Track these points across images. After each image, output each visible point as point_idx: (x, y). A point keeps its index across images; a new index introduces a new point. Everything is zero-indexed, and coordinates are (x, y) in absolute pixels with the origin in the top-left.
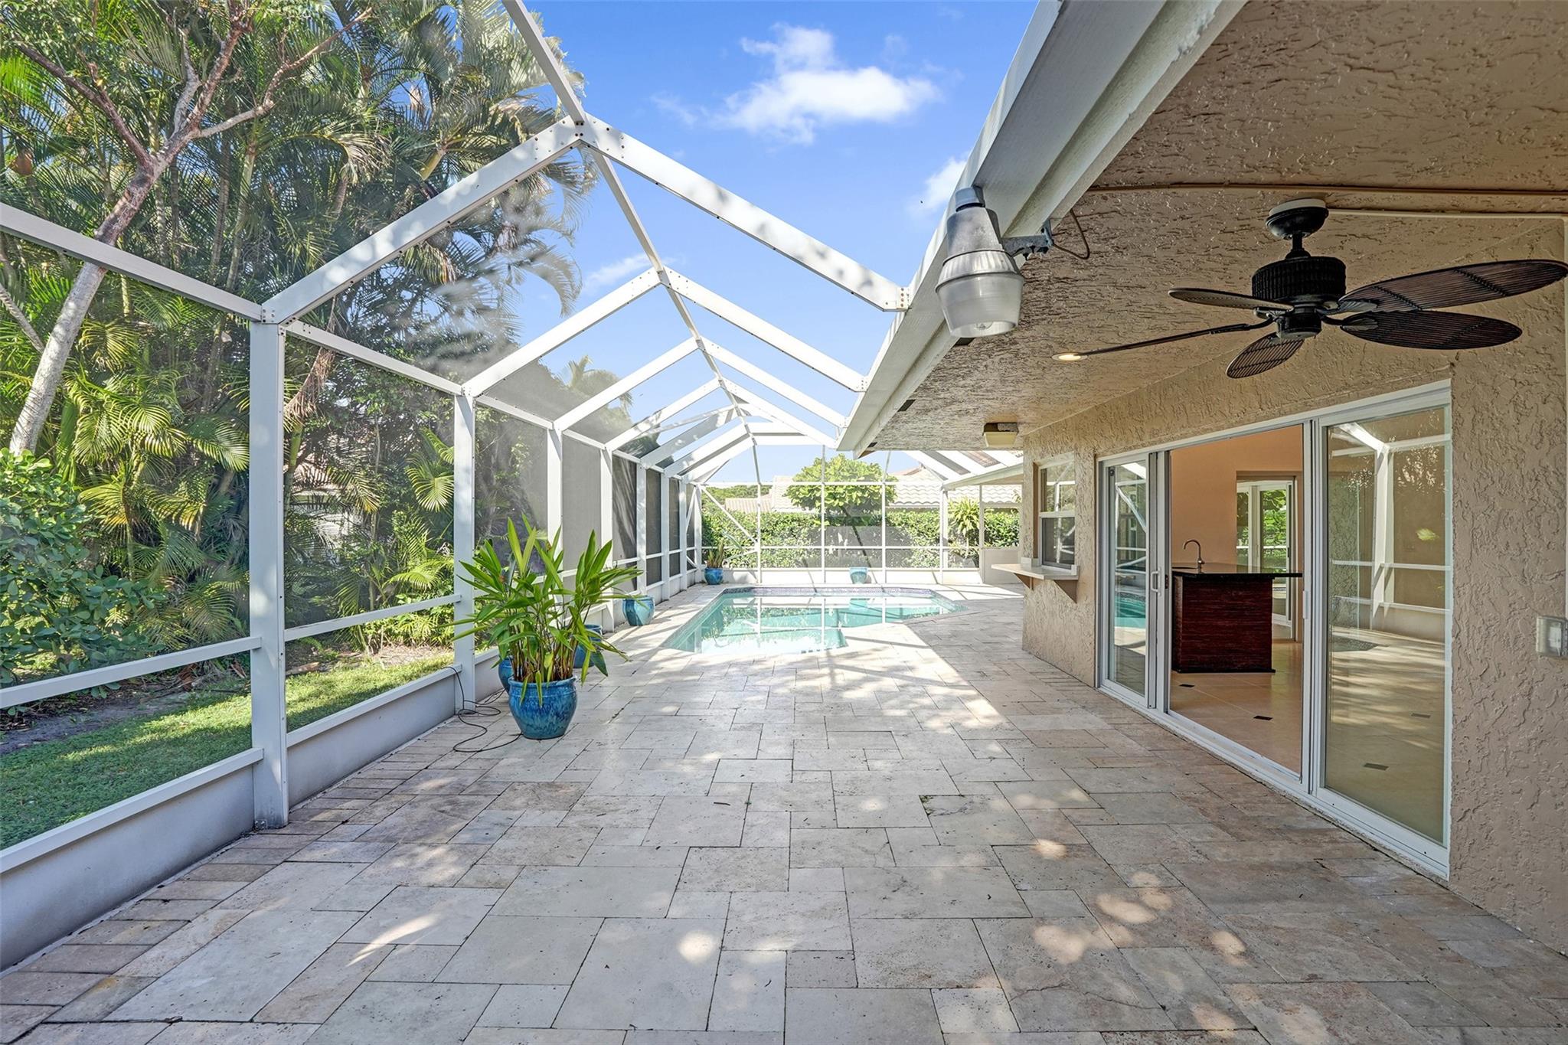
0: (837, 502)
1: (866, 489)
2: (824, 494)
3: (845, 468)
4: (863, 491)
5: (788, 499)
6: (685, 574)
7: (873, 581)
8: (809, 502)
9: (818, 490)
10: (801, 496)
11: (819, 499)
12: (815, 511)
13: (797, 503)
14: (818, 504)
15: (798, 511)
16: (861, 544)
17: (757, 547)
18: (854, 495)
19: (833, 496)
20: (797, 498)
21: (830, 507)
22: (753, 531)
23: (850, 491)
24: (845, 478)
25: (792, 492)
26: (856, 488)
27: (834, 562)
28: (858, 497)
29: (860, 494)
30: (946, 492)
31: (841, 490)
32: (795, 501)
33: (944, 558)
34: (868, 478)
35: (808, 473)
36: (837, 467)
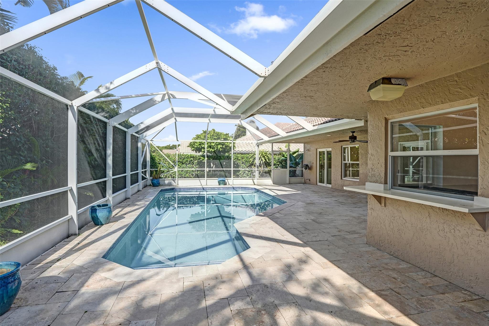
0: (211, 149)
1: (224, 144)
2: (206, 146)
3: (215, 135)
4: (223, 145)
5: (189, 148)
6: (141, 183)
7: (228, 184)
8: (198, 150)
9: (203, 144)
10: (196, 147)
11: (204, 148)
12: (201, 153)
13: (193, 150)
14: (203, 150)
15: (194, 153)
16: (223, 168)
17: (176, 169)
18: (219, 146)
19: (210, 147)
20: (194, 148)
21: (208, 151)
22: (174, 162)
23: (217, 145)
24: (215, 139)
25: (191, 145)
26: (220, 144)
27: (211, 175)
28: (220, 147)
29: (221, 146)
30: (258, 146)
31: (213, 144)
32: (193, 149)
33: (257, 174)
34: (225, 139)
35: (198, 137)
36: (212, 134)
